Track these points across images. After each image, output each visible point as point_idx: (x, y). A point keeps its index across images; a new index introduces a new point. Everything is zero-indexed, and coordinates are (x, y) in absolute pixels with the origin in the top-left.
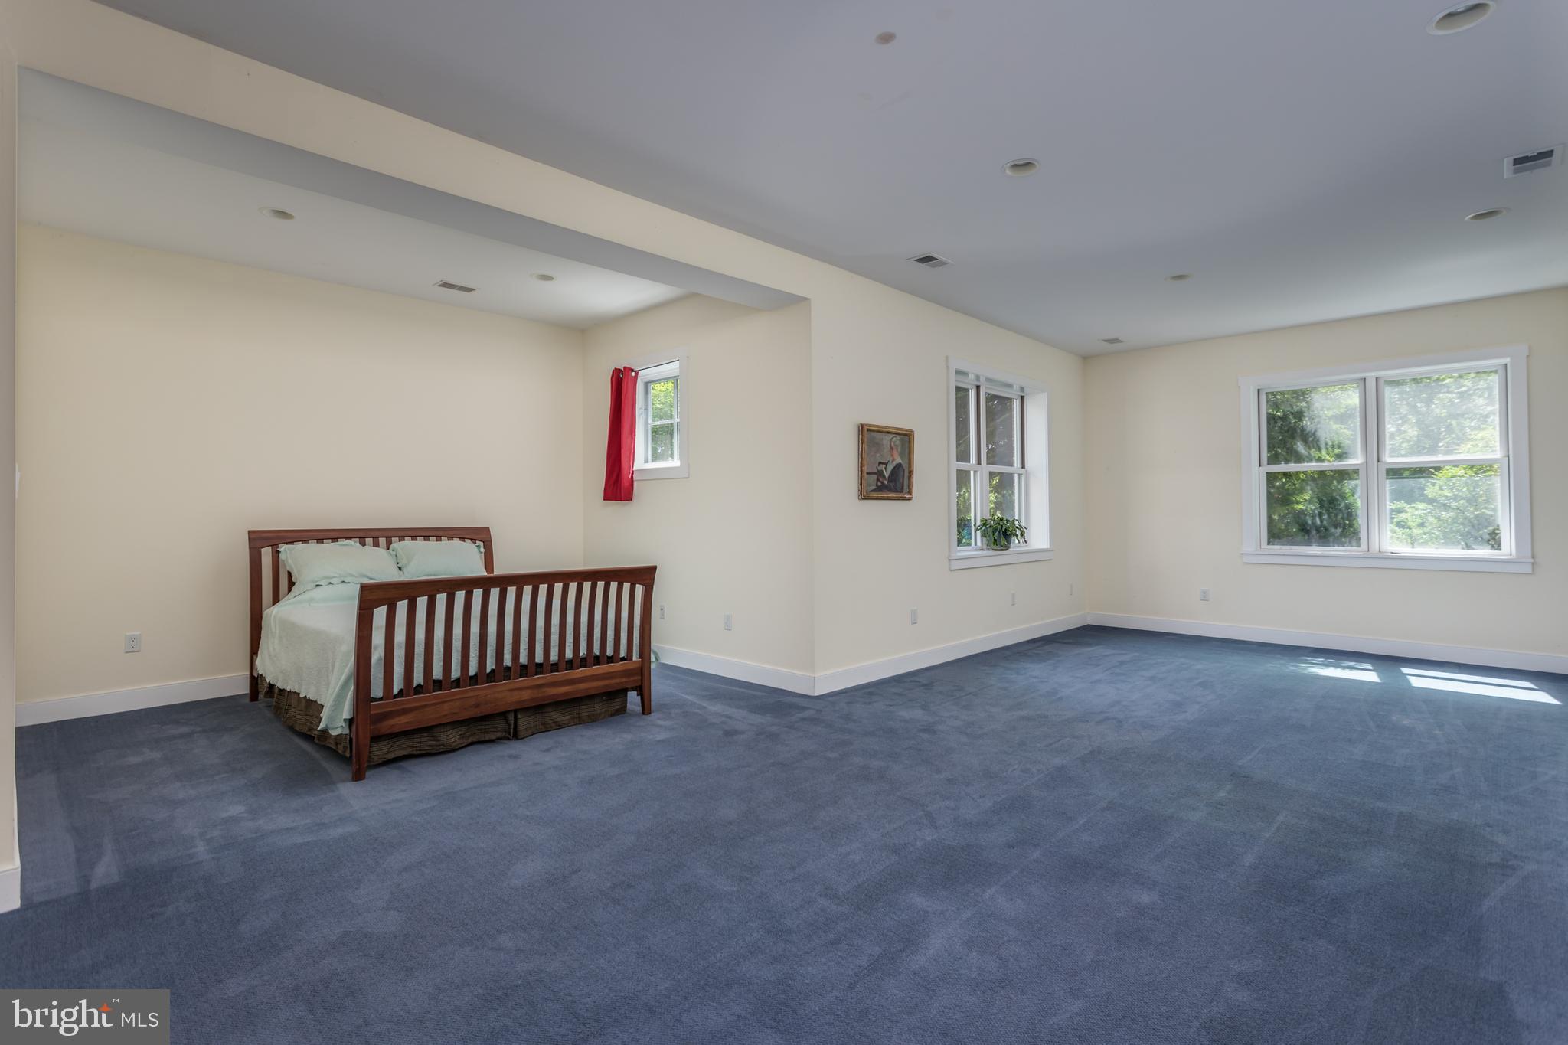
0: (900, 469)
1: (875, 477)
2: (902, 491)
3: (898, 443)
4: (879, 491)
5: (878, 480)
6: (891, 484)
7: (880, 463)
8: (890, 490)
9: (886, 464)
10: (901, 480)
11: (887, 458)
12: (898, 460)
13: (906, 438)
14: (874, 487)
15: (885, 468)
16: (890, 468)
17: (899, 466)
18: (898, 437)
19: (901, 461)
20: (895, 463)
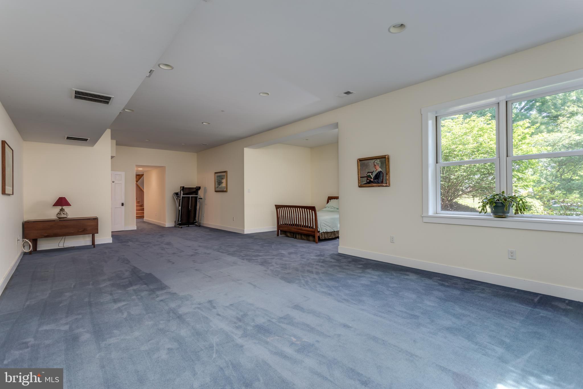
0: (381, 173)
1: (366, 178)
2: (382, 182)
3: (378, 162)
4: (368, 184)
5: (367, 179)
6: (375, 180)
7: (368, 172)
8: (375, 183)
9: (372, 173)
10: (382, 178)
11: (372, 169)
12: (379, 169)
13: (383, 159)
14: (365, 182)
15: (372, 174)
16: (374, 174)
17: (380, 172)
18: (378, 160)
19: (381, 170)
20: (377, 171)
